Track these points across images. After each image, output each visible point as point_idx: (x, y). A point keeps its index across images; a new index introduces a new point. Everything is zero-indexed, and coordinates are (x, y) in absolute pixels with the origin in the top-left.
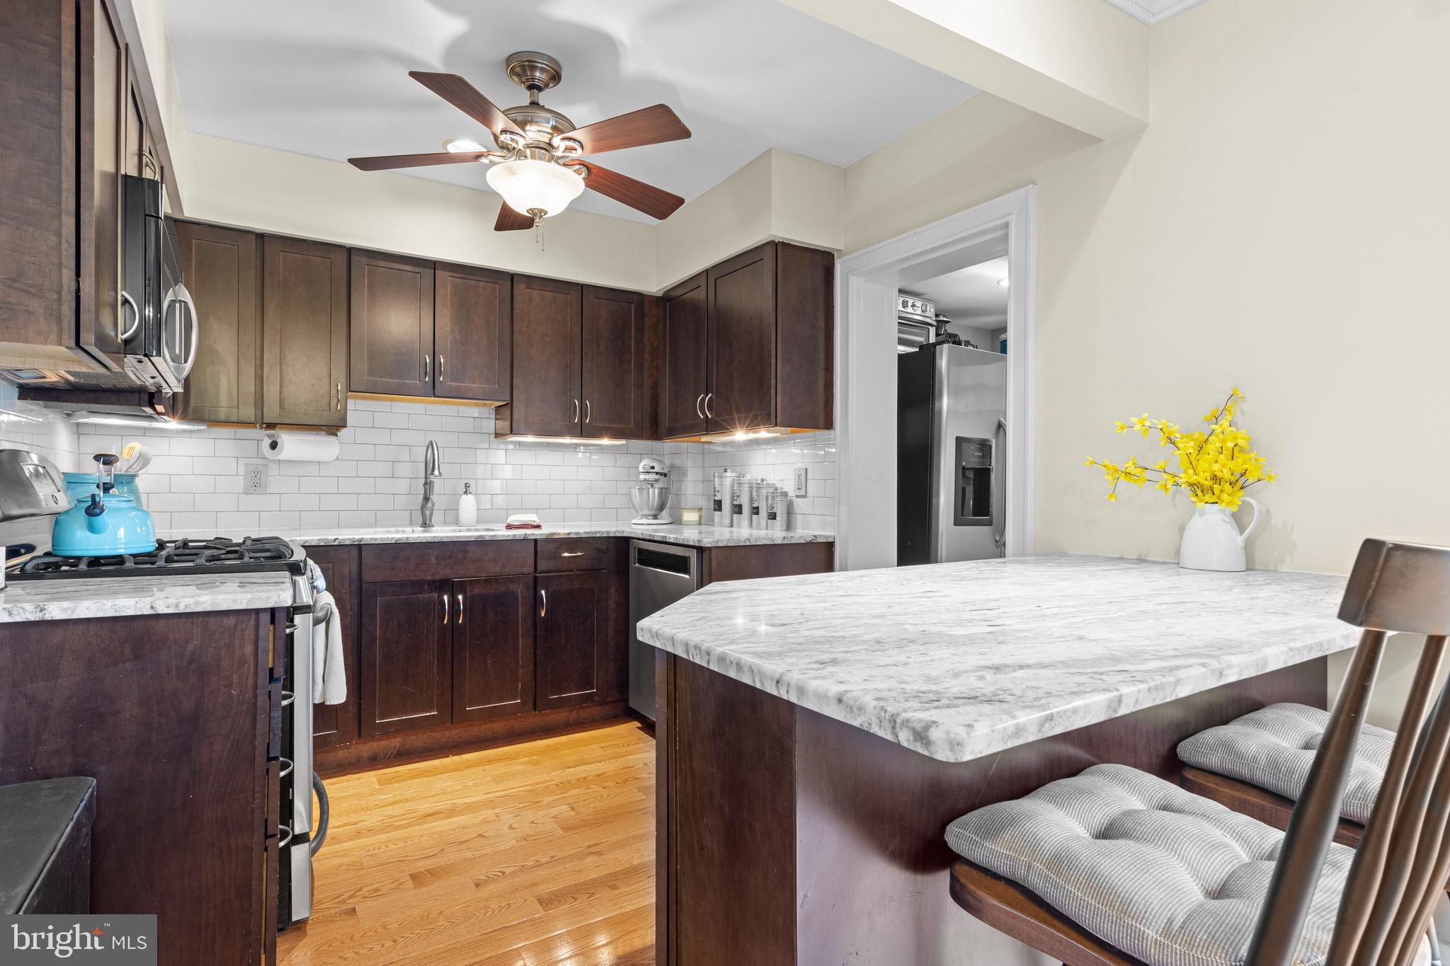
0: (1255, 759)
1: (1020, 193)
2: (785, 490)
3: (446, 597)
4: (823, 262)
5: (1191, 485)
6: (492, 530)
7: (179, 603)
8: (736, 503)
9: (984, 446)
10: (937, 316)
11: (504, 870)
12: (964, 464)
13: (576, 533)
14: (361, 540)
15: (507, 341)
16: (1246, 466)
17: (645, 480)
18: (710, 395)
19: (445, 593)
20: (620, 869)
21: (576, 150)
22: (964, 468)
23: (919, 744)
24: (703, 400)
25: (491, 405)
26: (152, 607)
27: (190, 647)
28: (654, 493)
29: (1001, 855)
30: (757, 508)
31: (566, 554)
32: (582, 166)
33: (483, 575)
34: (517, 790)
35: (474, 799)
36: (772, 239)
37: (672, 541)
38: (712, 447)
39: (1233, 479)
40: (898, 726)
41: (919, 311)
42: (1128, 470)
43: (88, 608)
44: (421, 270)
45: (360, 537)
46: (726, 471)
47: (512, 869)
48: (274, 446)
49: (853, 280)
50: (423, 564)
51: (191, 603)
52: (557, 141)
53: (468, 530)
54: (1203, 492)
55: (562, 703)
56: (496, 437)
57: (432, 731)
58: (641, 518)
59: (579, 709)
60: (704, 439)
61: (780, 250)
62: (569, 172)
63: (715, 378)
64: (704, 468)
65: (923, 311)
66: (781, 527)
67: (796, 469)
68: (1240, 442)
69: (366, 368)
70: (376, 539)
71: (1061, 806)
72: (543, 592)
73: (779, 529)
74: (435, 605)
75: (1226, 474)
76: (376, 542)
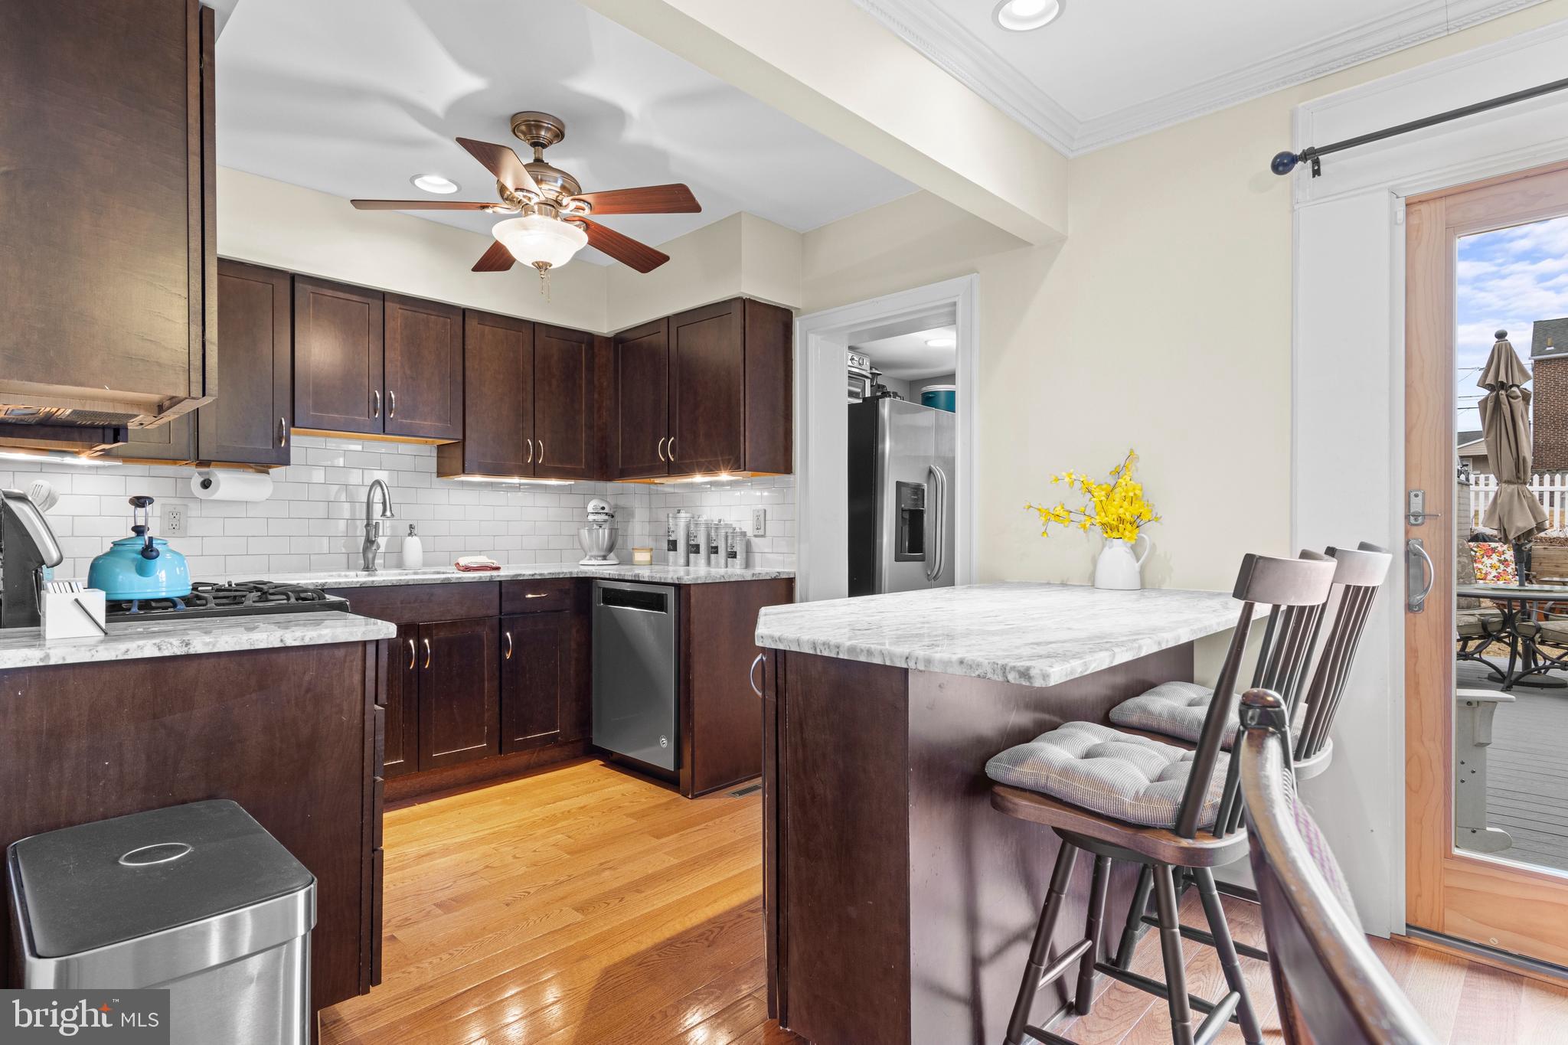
0: (1160, 715)
1: (967, 278)
2: (743, 530)
3: (411, 642)
4: (781, 320)
5: (1103, 524)
6: (443, 573)
7: (305, 636)
8: (692, 542)
9: (918, 490)
10: (871, 368)
11: (528, 890)
12: (903, 506)
13: (541, 575)
14: (324, 584)
15: (460, 379)
16: (1141, 510)
17: (594, 521)
18: (673, 438)
19: (411, 638)
20: (638, 878)
21: (583, 209)
22: (903, 510)
23: (1023, 679)
24: (665, 444)
25: (433, 443)
26: (282, 641)
27: (307, 678)
28: (604, 534)
29: (1027, 774)
30: (717, 547)
31: (530, 596)
32: (581, 223)
33: (449, 618)
34: (507, 826)
35: (464, 839)
36: (741, 295)
37: (647, 579)
38: (660, 488)
39: (1132, 520)
40: (1007, 671)
41: (856, 364)
42: (1057, 513)
43: (227, 642)
44: (369, 301)
45: (323, 581)
46: (679, 512)
47: (535, 889)
48: (206, 484)
49: (814, 339)
50: (388, 608)
51: (315, 636)
52: (566, 200)
53: (415, 573)
54: (1111, 530)
55: (527, 745)
56: (438, 477)
57: (393, 782)
58: (590, 559)
59: (539, 751)
60: (657, 481)
61: (748, 306)
62: (570, 227)
63: (677, 422)
64: (650, 508)
65: (860, 364)
66: (741, 565)
67: (754, 511)
68: (1138, 492)
69: (311, 402)
70: (340, 583)
71: (1056, 744)
72: (508, 634)
73: (738, 567)
74: (400, 650)
75: (1128, 517)
76: (340, 587)
